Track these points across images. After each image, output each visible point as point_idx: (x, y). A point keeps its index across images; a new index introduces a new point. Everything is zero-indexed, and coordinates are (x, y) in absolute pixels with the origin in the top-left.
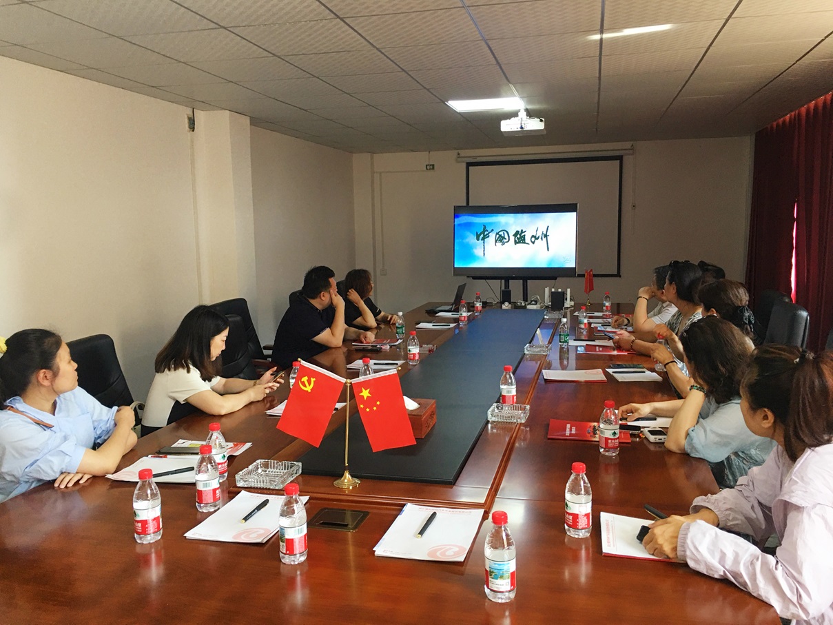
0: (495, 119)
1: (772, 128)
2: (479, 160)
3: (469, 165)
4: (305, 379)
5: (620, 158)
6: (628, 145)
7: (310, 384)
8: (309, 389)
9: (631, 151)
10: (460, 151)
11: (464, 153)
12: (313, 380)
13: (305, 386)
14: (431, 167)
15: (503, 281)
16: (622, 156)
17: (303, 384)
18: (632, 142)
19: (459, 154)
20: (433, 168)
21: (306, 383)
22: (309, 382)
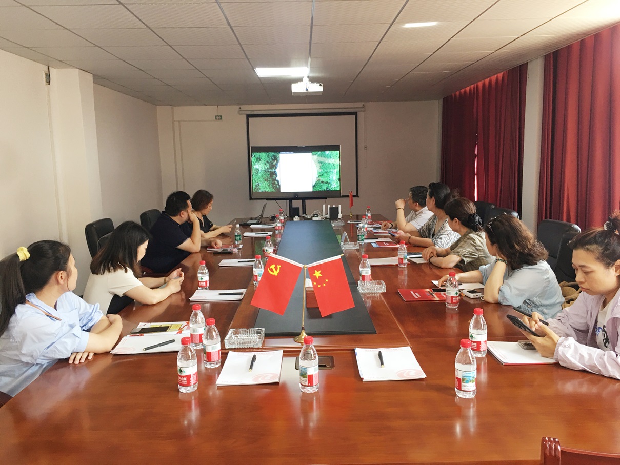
0: (288, 83)
1: (455, 95)
2: (256, 113)
3: (248, 116)
4: (273, 267)
5: (355, 114)
6: (360, 104)
7: (276, 270)
8: (276, 273)
9: (362, 109)
10: (241, 106)
11: (244, 107)
12: (279, 267)
13: (273, 271)
14: (219, 118)
15: (288, 201)
16: (357, 113)
17: (272, 270)
18: (363, 103)
19: (240, 108)
20: (221, 119)
21: (274, 270)
22: (276, 269)
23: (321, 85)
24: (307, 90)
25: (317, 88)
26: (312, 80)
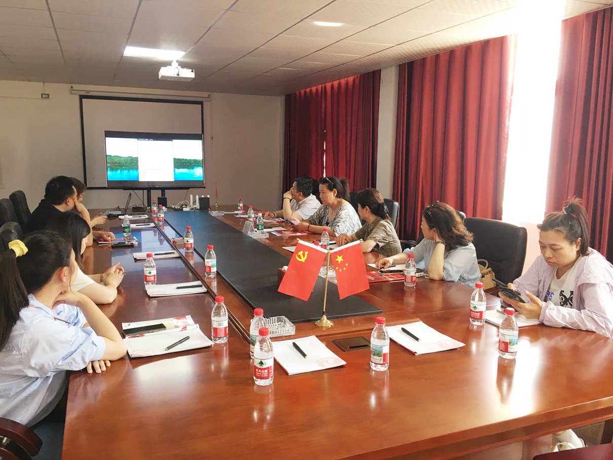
0: (158, 65)
2: (91, 94)
3: (82, 97)
4: (301, 253)
5: (201, 103)
6: (206, 94)
7: (304, 257)
8: (303, 260)
9: (209, 99)
10: (73, 85)
11: (76, 87)
12: (306, 253)
13: (300, 258)
14: (44, 96)
15: (145, 191)
16: (203, 102)
17: (299, 257)
18: (209, 93)
19: (72, 87)
20: (48, 97)
21: (302, 256)
22: (304, 255)
23: (192, 71)
24: (178, 75)
25: (188, 74)
26: (183, 65)
